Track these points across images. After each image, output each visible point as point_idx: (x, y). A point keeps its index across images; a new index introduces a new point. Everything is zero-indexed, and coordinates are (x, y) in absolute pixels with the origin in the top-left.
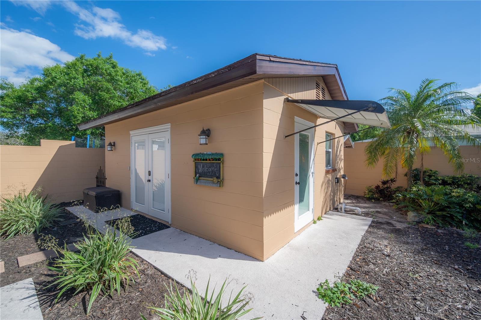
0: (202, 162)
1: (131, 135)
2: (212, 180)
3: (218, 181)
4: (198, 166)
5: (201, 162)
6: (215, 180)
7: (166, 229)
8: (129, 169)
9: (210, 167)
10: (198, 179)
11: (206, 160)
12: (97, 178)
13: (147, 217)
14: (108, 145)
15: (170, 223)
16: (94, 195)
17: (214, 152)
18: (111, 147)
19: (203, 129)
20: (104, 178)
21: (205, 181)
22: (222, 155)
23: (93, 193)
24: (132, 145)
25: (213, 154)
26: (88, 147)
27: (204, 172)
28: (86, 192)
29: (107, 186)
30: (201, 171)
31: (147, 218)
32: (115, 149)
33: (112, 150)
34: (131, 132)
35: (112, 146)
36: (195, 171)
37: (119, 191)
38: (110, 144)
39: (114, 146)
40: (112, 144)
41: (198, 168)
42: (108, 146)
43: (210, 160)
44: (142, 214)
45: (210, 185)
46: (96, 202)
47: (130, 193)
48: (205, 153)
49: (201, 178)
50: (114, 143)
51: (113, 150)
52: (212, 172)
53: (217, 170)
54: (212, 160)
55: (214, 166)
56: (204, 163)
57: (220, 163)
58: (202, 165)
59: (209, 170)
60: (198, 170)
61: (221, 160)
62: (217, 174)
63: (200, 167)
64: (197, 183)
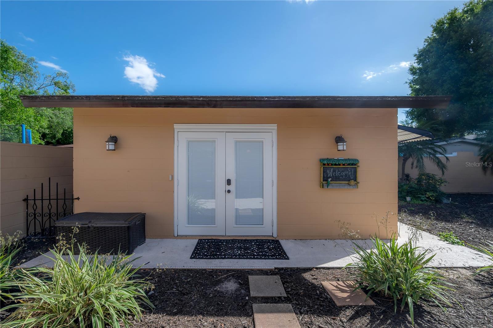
0: (333, 167)
2: (347, 183)
3: (355, 183)
4: (327, 171)
5: (331, 167)
6: (352, 182)
8: (170, 179)
9: (343, 171)
10: (330, 183)
11: (340, 165)
12: (28, 199)
13: (222, 239)
15: (275, 236)
17: (347, 158)
19: (341, 136)
20: (67, 198)
21: (339, 184)
22: (357, 160)
24: (178, 143)
25: (345, 160)
27: (336, 176)
30: (331, 176)
32: (118, 148)
34: (176, 126)
36: (322, 176)
38: (112, 140)
39: (116, 142)
41: (327, 173)
42: (110, 143)
43: (344, 165)
44: (209, 238)
45: (346, 188)
48: (335, 158)
50: (116, 138)
51: (115, 150)
52: (346, 175)
53: (352, 174)
54: (347, 165)
55: (348, 170)
56: (336, 167)
57: (356, 167)
58: (332, 170)
59: (342, 174)
60: (327, 175)
61: (358, 165)
62: (352, 177)
63: (329, 172)
64: (328, 187)
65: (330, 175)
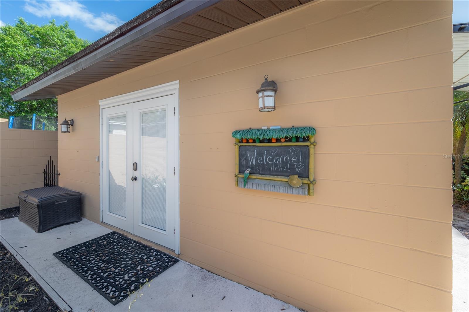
0: (256, 146)
1: (101, 107)
2: (286, 180)
3: (303, 183)
4: (246, 153)
5: (253, 146)
6: (296, 180)
7: (171, 265)
9: (278, 155)
10: (248, 178)
11: (270, 141)
12: (45, 172)
13: (130, 237)
14: (61, 124)
15: (177, 252)
16: (37, 204)
17: (288, 125)
18: (67, 127)
19: (266, 79)
20: (56, 173)
21: (266, 182)
22: (312, 130)
23: (34, 200)
24: (102, 122)
25: (286, 129)
26: (33, 129)
27: (263, 164)
28: (23, 196)
29: (61, 185)
30: (254, 163)
31: (131, 240)
32: (73, 130)
33: (68, 131)
35: (69, 125)
36: (238, 162)
37: (80, 194)
38: (66, 123)
39: (72, 125)
40: (69, 122)
41: (247, 156)
42: (62, 126)
43: (278, 140)
44: (121, 233)
45: (281, 191)
46: (39, 214)
47: (99, 197)
48: (263, 128)
49: (254, 176)
50: (72, 120)
51: (70, 132)
52: (285, 163)
53: (298, 161)
54: (286, 141)
55: (289, 153)
56: (263, 146)
57: (308, 146)
58: (255, 151)
59: (276, 161)
60: (247, 160)
61: (312, 140)
62: (298, 168)
63: (251, 156)
64: (245, 186)
65: (252, 163)
